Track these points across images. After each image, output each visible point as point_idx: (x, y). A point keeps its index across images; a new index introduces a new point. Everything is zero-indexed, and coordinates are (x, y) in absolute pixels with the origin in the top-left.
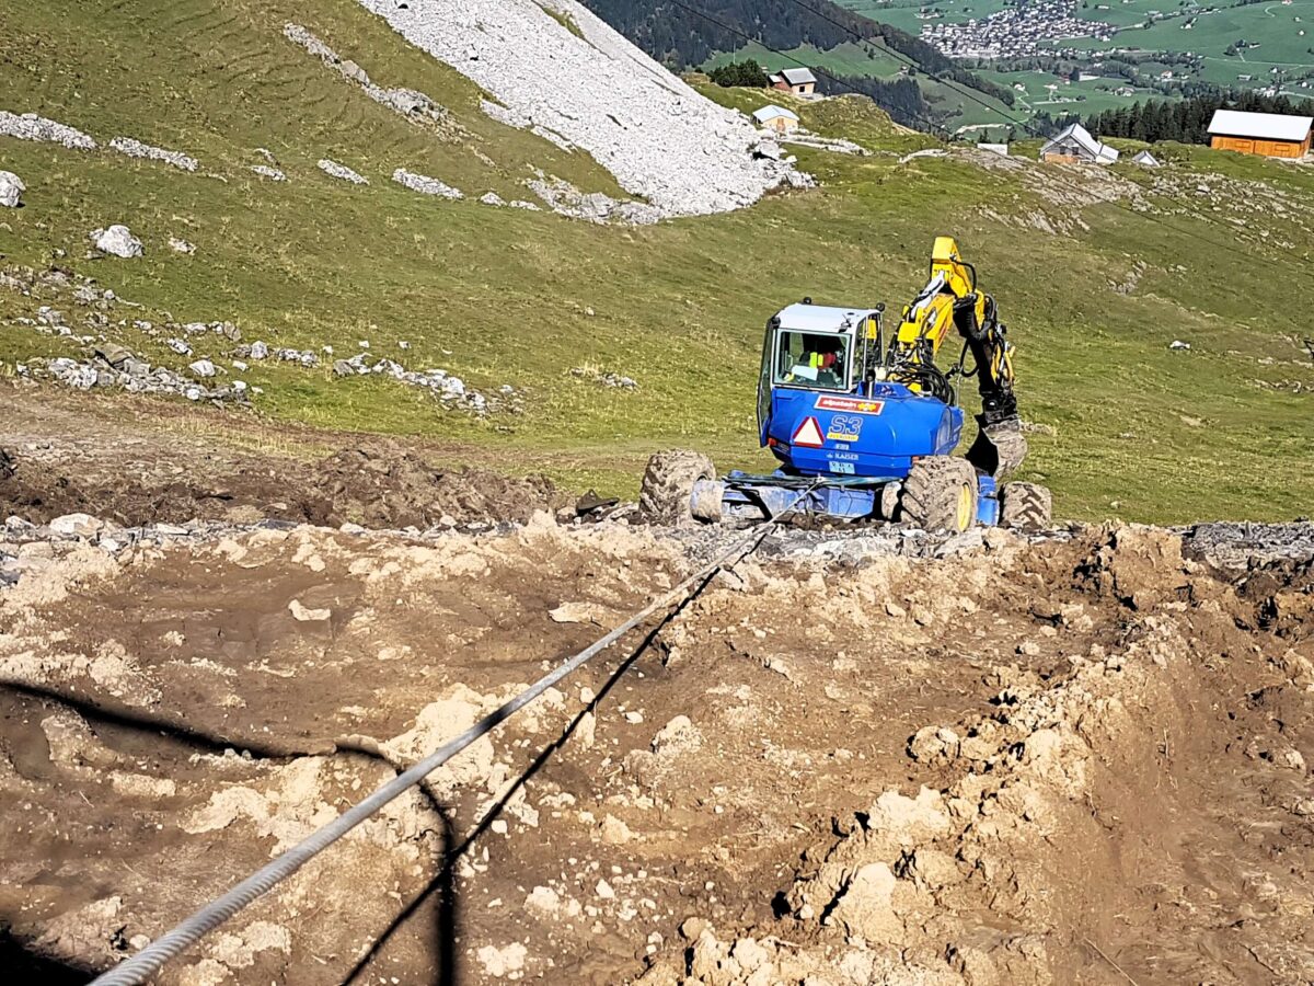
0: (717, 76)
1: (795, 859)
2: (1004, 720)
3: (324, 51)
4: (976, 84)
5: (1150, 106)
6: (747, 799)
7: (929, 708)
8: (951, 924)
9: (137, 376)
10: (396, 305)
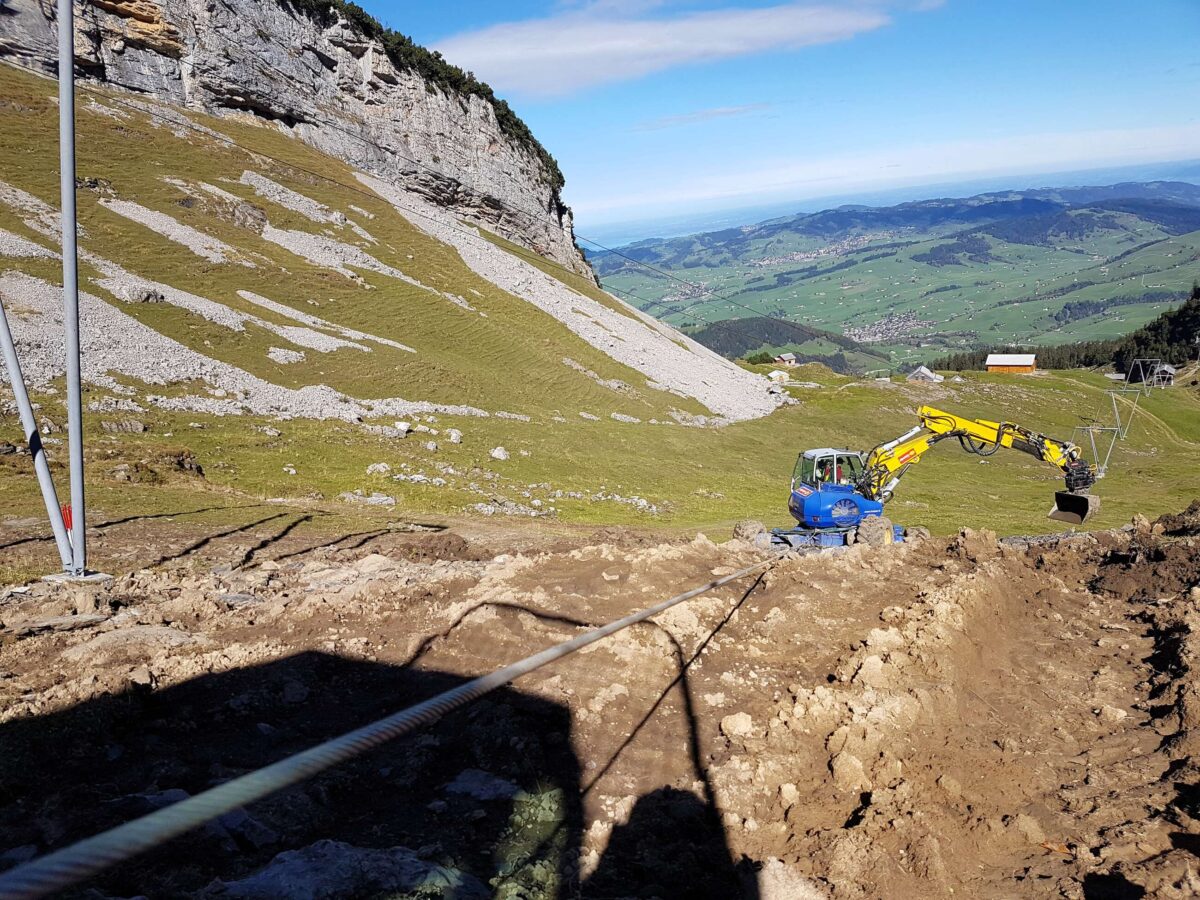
0: (750, 360)
1: (834, 661)
2: (923, 602)
3: (580, 367)
4: (872, 353)
5: (956, 355)
6: (810, 638)
7: (888, 600)
8: (909, 680)
9: (510, 509)
10: (616, 470)
